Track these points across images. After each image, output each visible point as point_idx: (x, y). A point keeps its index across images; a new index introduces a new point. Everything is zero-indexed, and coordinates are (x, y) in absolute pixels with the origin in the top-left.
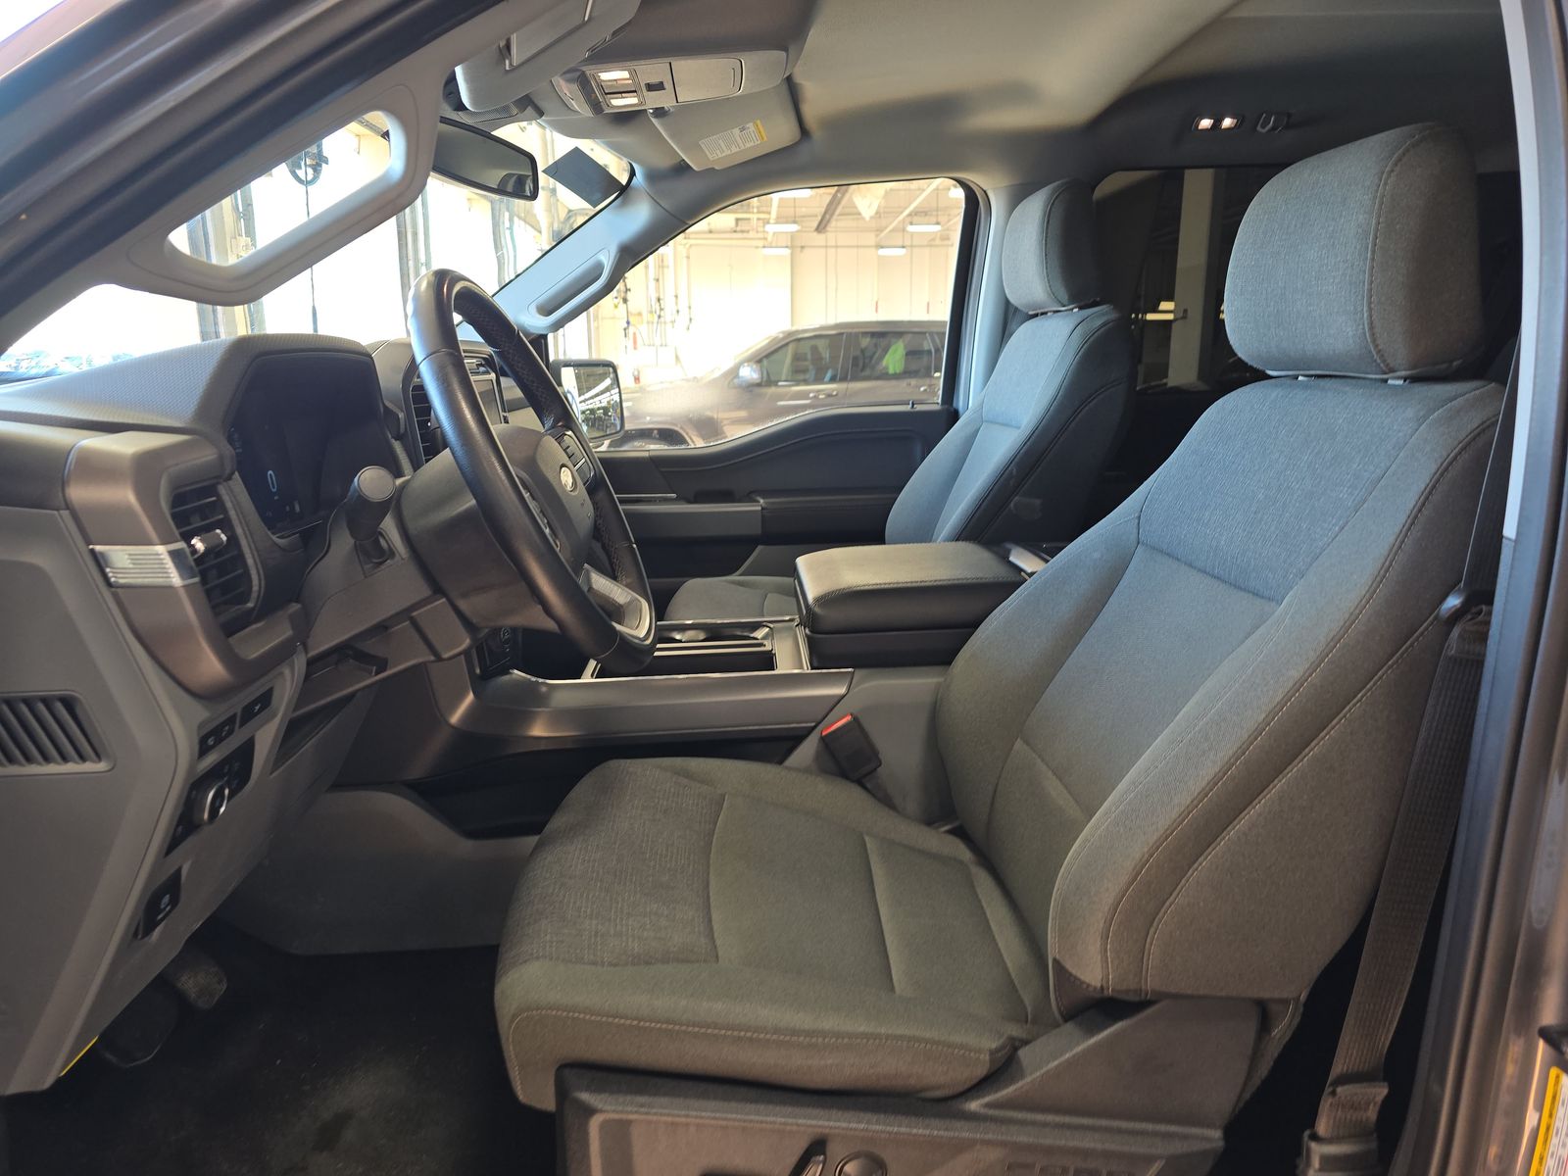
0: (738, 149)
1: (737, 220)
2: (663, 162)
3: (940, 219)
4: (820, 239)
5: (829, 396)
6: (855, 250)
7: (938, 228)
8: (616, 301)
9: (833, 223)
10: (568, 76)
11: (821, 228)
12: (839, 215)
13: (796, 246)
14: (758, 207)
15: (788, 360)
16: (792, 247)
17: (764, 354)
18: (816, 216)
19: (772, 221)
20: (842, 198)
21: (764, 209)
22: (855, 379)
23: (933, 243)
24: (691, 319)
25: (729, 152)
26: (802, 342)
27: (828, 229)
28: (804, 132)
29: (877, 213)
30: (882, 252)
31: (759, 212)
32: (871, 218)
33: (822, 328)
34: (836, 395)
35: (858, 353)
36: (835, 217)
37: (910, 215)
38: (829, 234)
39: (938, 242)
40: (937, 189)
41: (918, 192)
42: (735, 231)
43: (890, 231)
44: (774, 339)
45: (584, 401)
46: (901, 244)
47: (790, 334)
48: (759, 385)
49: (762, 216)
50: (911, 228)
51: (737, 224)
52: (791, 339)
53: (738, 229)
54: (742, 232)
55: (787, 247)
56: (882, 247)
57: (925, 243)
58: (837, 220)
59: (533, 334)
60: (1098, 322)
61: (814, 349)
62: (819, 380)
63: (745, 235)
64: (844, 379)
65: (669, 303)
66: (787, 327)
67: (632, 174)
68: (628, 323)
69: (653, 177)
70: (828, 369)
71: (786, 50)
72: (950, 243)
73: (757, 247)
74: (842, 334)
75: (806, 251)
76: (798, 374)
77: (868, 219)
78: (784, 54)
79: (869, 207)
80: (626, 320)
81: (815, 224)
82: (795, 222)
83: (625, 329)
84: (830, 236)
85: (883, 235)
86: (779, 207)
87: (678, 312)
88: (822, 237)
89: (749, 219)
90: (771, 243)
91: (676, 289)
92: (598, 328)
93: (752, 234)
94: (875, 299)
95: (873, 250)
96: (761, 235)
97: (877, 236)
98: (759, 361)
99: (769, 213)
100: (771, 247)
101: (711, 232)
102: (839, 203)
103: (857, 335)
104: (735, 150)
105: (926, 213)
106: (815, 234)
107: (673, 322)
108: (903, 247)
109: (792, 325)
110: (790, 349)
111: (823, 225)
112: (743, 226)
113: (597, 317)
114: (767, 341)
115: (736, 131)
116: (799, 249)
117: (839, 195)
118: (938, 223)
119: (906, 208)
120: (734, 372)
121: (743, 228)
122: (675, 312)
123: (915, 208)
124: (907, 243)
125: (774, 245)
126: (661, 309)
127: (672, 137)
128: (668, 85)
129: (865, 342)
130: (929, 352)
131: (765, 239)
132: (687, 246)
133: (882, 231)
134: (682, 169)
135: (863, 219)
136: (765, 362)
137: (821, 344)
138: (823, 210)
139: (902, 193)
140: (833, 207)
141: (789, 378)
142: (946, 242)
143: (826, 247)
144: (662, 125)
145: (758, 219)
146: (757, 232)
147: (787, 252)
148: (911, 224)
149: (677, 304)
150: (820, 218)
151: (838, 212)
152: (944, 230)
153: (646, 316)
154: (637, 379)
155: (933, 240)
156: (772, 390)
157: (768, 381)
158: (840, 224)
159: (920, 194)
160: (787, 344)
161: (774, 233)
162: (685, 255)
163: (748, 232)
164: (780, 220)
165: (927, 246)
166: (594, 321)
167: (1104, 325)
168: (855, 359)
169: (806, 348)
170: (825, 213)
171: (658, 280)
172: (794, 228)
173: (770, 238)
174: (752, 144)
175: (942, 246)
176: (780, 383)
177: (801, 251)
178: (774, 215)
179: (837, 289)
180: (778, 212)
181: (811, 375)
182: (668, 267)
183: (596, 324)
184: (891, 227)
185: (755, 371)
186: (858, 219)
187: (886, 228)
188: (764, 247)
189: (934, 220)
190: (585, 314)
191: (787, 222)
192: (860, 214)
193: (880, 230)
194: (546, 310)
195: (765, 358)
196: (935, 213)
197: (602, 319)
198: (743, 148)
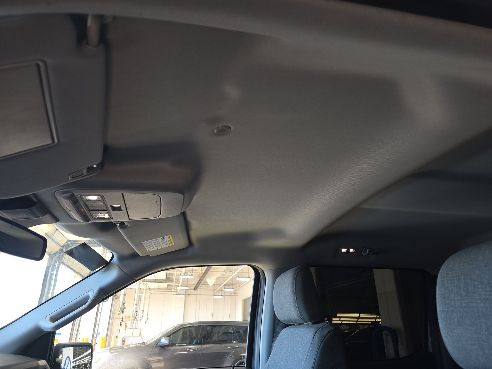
0: (160, 248)
1: (168, 285)
2: (126, 252)
3: (234, 287)
4: (195, 292)
5: (194, 350)
6: (206, 296)
7: (233, 290)
8: (119, 312)
9: (199, 287)
10: (65, 195)
11: (195, 289)
12: (202, 285)
13: (187, 294)
14: (175, 281)
15: (180, 336)
16: (185, 295)
17: (171, 333)
18: (194, 285)
19: (179, 286)
20: (203, 279)
21: (177, 282)
22: (204, 343)
23: (231, 295)
24: (147, 319)
25: (156, 249)
26: (186, 329)
27: (198, 289)
28: (190, 243)
29: (214, 285)
30: (215, 297)
31: (175, 283)
32: (212, 286)
33: (194, 323)
34: (197, 350)
35: (206, 333)
36: (200, 285)
37: (224, 286)
38: (198, 291)
39: (233, 294)
40: (232, 278)
41: (226, 279)
42: (167, 289)
43: (218, 290)
44: (175, 327)
45: (75, 361)
46: (221, 295)
47: (182, 325)
48: (168, 346)
49: (176, 284)
50: (224, 290)
51: (168, 287)
52: (182, 327)
53: (168, 288)
54: (169, 289)
55: (184, 295)
56: (215, 295)
57: (229, 295)
58: (201, 286)
59: (46, 331)
60: (326, 332)
61: (190, 331)
62: (191, 344)
63: (170, 290)
64: (200, 343)
65: (140, 314)
66: (181, 322)
67: (113, 257)
68: (122, 320)
69: (122, 258)
70: (195, 339)
71: (183, 194)
72: (236, 295)
73: (174, 294)
74: (201, 325)
75: (190, 296)
76: (184, 341)
77: (211, 286)
78: (182, 196)
79: (211, 282)
80: (122, 319)
81: (194, 287)
82: (187, 287)
83: (121, 323)
84: (198, 292)
85: (215, 291)
86: (182, 281)
87: (143, 316)
88: (196, 291)
89: (172, 285)
90: (179, 293)
91: (143, 309)
92: (113, 322)
93: (172, 290)
94: (212, 313)
95: (212, 296)
96: (176, 290)
97: (213, 292)
98: (168, 336)
99: (179, 283)
100: (179, 295)
101: (159, 289)
102: (202, 281)
103: (206, 326)
104: (159, 248)
105: (229, 285)
106: (193, 290)
107: (140, 320)
108: (222, 296)
109: (183, 322)
110: (181, 331)
111: (196, 288)
112: (170, 287)
113: (113, 318)
114: (173, 328)
115: (160, 239)
116: (188, 295)
117: (202, 278)
118: (233, 288)
119: (223, 283)
120: (159, 340)
121: (170, 288)
122: (142, 316)
123: (226, 283)
124: (223, 294)
125: (179, 294)
126: (137, 315)
127: (129, 238)
128: (123, 208)
129: (209, 328)
130: (231, 333)
131: (177, 292)
132: (150, 293)
133: (215, 290)
134: (135, 256)
135: (210, 286)
136: (172, 336)
137: (193, 329)
138: (197, 283)
139: (222, 278)
140: (200, 282)
141: (180, 343)
142: (235, 295)
143: (197, 295)
144: (124, 232)
145: (175, 285)
146: (174, 289)
147: (184, 296)
148: (224, 288)
149: (143, 313)
150: (195, 285)
151: (201, 284)
152: (235, 291)
153: (131, 318)
154: (124, 342)
155: (231, 294)
156: (173, 348)
157: (172, 344)
158: (202, 288)
159: (227, 279)
160: (180, 329)
161: (180, 289)
162: (149, 296)
163: (171, 289)
164: (182, 286)
165: (230, 295)
166: (112, 319)
167: (328, 333)
168: (205, 335)
169: (187, 330)
170: (197, 284)
171: (137, 305)
172: (187, 288)
173: (178, 292)
174: (167, 246)
175: (234, 296)
176: (176, 345)
177: (189, 296)
178: (180, 284)
179: (199, 309)
180: (182, 283)
181: (188, 341)
182: (142, 300)
183: (112, 320)
184: (217, 289)
185: (167, 340)
186: (207, 286)
187: (216, 289)
188: (176, 294)
189: (232, 287)
190: (72, 323)
191: (184, 287)
192: (208, 285)
193: (214, 290)
194: (53, 319)
195: (171, 335)
196: (232, 285)
197: (115, 318)
198: (163, 247)
